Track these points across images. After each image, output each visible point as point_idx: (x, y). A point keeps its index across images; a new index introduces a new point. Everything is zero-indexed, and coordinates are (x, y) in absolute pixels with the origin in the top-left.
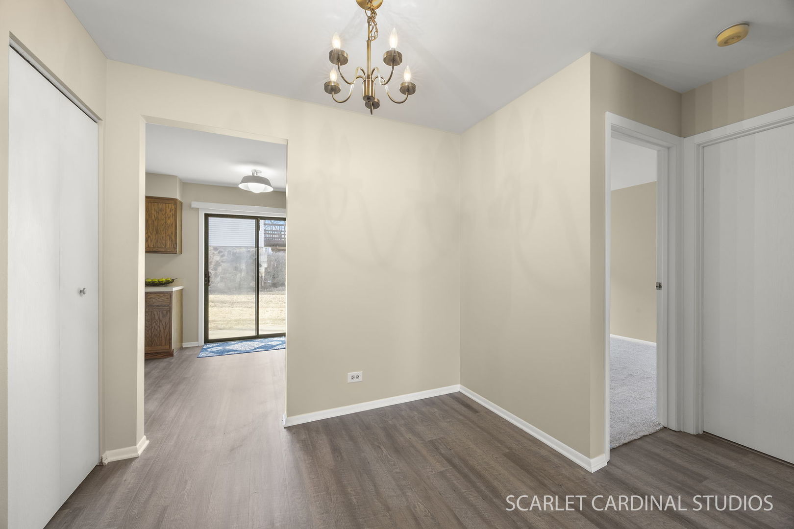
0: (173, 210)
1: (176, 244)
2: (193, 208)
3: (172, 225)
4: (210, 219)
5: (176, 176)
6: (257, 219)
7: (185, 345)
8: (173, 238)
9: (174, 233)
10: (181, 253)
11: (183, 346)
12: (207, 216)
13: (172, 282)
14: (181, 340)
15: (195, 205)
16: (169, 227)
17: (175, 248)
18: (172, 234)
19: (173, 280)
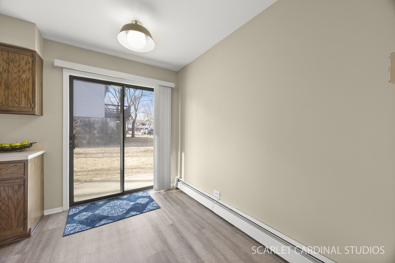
0: (29, 63)
1: (34, 102)
2: (56, 67)
3: (28, 80)
4: (75, 82)
5: (34, 24)
6: (123, 86)
7: (47, 212)
8: (30, 96)
9: (31, 90)
10: (42, 114)
11: (45, 214)
12: (72, 78)
13: (29, 147)
14: (42, 208)
15: (58, 63)
16: (24, 83)
17: (33, 108)
18: (28, 90)
19: (31, 144)
